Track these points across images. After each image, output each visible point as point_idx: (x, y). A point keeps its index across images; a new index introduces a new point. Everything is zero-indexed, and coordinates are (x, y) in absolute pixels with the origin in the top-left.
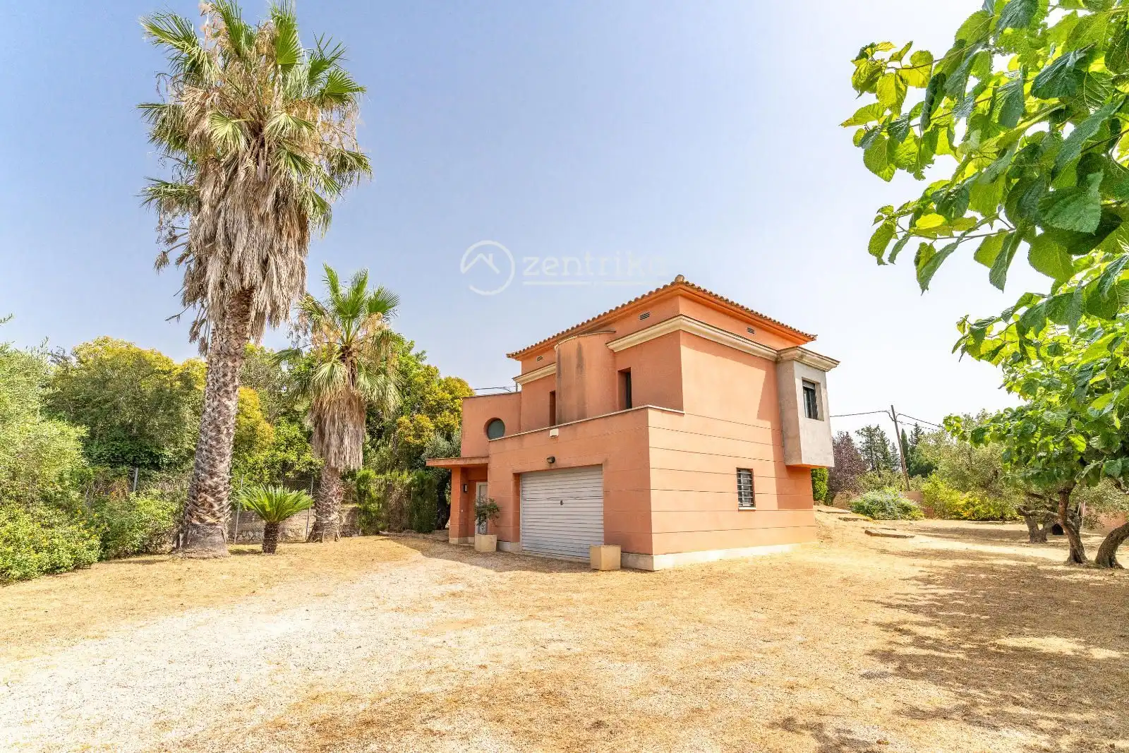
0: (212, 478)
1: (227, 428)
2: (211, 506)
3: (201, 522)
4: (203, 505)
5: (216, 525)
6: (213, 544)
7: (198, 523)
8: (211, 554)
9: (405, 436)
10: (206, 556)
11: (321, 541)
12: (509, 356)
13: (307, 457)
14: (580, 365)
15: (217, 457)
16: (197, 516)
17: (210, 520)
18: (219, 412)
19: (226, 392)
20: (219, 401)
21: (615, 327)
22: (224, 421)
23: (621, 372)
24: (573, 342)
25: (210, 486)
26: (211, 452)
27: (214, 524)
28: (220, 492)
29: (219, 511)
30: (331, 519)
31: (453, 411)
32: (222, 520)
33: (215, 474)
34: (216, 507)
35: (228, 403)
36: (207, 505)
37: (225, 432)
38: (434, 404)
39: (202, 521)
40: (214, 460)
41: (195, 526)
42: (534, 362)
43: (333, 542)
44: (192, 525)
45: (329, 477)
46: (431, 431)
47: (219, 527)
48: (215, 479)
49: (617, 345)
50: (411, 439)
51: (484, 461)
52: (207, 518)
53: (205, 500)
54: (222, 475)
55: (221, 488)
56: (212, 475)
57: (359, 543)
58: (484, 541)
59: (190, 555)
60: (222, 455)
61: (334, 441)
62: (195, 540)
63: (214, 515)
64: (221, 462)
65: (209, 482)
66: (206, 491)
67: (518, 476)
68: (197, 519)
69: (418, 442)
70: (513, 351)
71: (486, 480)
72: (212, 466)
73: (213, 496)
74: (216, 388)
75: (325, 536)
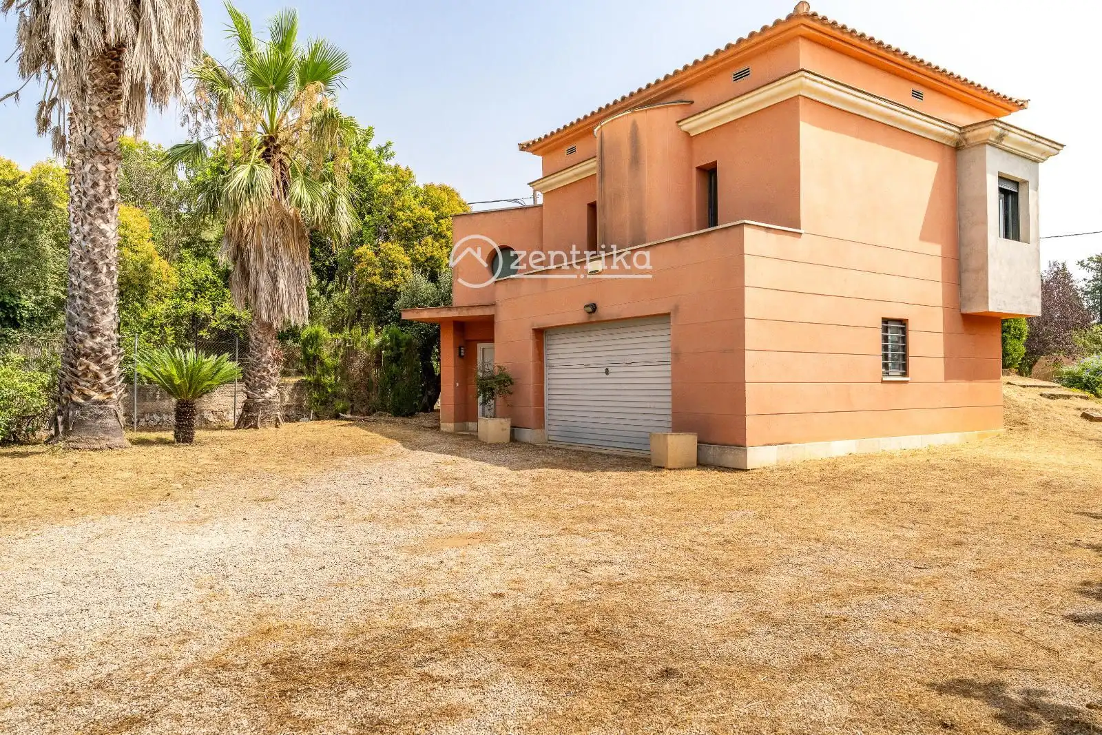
0: (93, 337)
1: (107, 264)
2: (97, 377)
3: (85, 400)
4: (85, 375)
5: (107, 403)
6: (106, 430)
7: (81, 401)
8: (104, 444)
9: (370, 275)
10: (97, 446)
11: (256, 427)
12: (524, 147)
13: (227, 308)
14: (636, 160)
15: (98, 308)
16: (78, 390)
17: (97, 396)
18: (93, 241)
19: (100, 209)
20: (91, 224)
22: (101, 253)
23: (702, 170)
24: (624, 120)
25: (92, 349)
26: (88, 300)
27: (104, 402)
28: (106, 357)
29: (107, 383)
30: (267, 395)
31: (438, 236)
32: (114, 396)
33: (97, 331)
34: (104, 379)
35: (103, 226)
36: (90, 375)
37: (105, 270)
38: (410, 226)
39: (87, 398)
40: (93, 311)
41: (78, 405)
42: (562, 157)
43: (273, 429)
44: (74, 403)
45: (260, 336)
47: (112, 406)
48: (98, 339)
49: (695, 125)
50: (376, 280)
51: (487, 312)
52: (92, 393)
53: (88, 368)
54: (107, 333)
55: (108, 352)
56: (93, 333)
57: (310, 430)
58: (492, 427)
59: (75, 445)
60: (104, 304)
61: (264, 282)
62: (79, 424)
63: (101, 389)
64: (104, 314)
65: (89, 343)
66: (87, 356)
67: (541, 334)
68: (78, 395)
69: (388, 284)
70: (529, 139)
71: (492, 340)
72: (92, 320)
73: (98, 362)
74: (84, 205)
75: (262, 421)
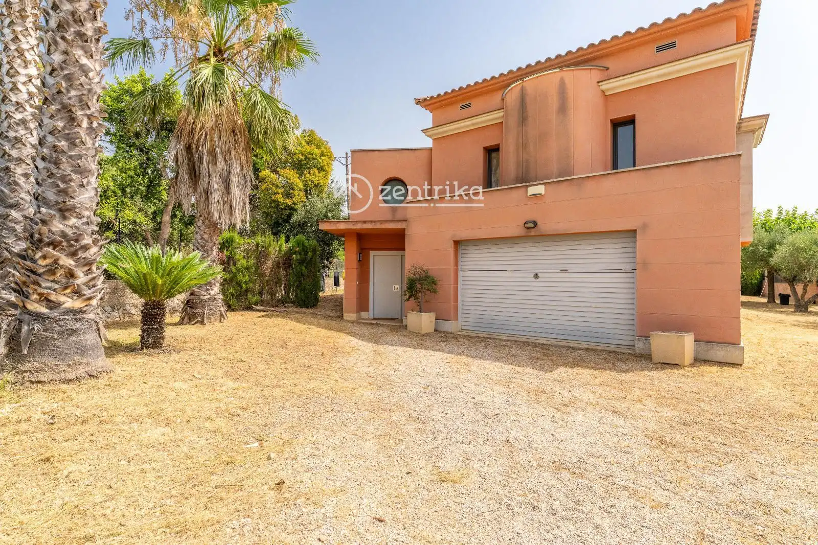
0: (64, 218)
1: (89, 117)
2: (71, 275)
3: (51, 308)
4: (52, 272)
5: (84, 312)
6: (83, 350)
7: (43, 310)
8: (81, 371)
10: (71, 376)
12: (418, 102)
14: (563, 109)
15: (74, 176)
16: (40, 295)
17: (70, 303)
18: (69, 78)
19: (81, 35)
20: (66, 53)
21: (607, 63)
22: (80, 99)
24: (553, 76)
25: (64, 235)
26: (57, 164)
27: (80, 311)
28: (85, 248)
29: (86, 284)
32: (94, 302)
33: (72, 209)
34: (81, 278)
35: (84, 61)
36: (60, 272)
37: (85, 124)
38: (303, 158)
39: (53, 305)
40: (65, 179)
41: (38, 317)
42: (455, 111)
43: (218, 323)
44: (30, 313)
45: (206, 236)
46: (300, 190)
47: (91, 316)
48: (73, 221)
49: (614, 86)
50: (280, 198)
51: (399, 226)
52: (62, 299)
53: (56, 261)
54: (86, 213)
55: (87, 240)
56: (64, 212)
59: (34, 376)
60: (82, 171)
62: (40, 345)
63: (77, 293)
64: (82, 186)
65: (58, 226)
66: (54, 244)
67: (457, 243)
68: (39, 301)
70: (422, 96)
71: (403, 249)
72: (64, 192)
73: (73, 254)
74: (53, 23)
75: (208, 316)
